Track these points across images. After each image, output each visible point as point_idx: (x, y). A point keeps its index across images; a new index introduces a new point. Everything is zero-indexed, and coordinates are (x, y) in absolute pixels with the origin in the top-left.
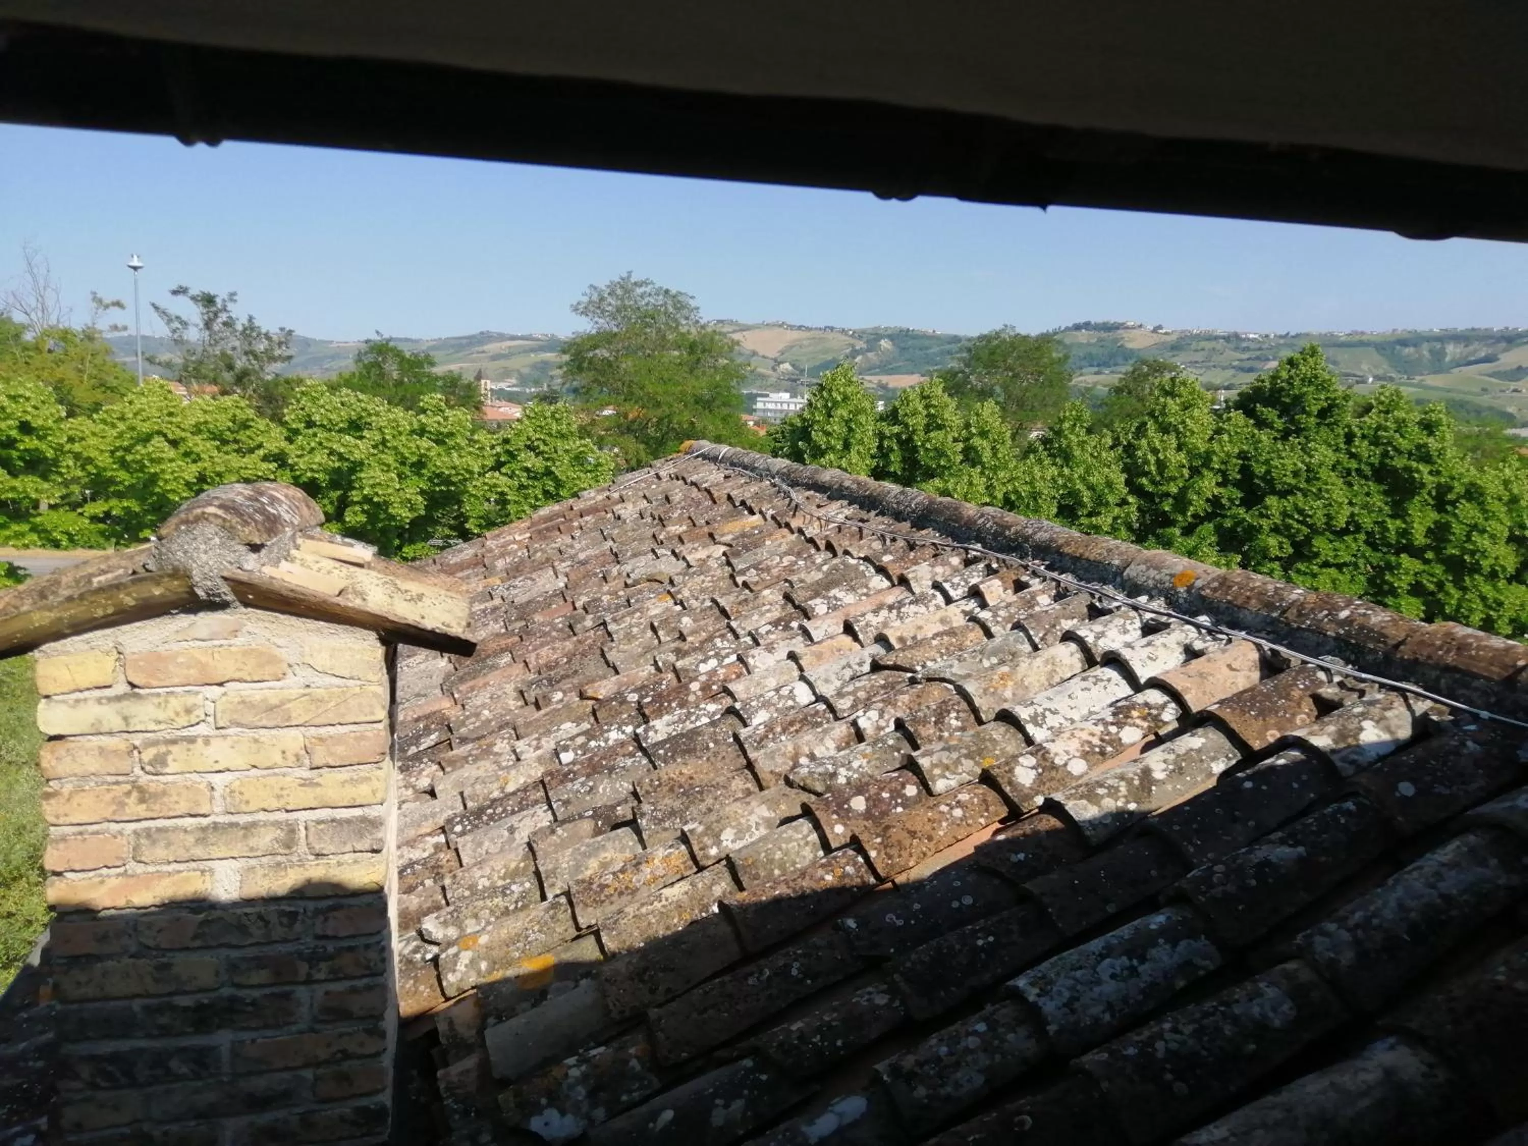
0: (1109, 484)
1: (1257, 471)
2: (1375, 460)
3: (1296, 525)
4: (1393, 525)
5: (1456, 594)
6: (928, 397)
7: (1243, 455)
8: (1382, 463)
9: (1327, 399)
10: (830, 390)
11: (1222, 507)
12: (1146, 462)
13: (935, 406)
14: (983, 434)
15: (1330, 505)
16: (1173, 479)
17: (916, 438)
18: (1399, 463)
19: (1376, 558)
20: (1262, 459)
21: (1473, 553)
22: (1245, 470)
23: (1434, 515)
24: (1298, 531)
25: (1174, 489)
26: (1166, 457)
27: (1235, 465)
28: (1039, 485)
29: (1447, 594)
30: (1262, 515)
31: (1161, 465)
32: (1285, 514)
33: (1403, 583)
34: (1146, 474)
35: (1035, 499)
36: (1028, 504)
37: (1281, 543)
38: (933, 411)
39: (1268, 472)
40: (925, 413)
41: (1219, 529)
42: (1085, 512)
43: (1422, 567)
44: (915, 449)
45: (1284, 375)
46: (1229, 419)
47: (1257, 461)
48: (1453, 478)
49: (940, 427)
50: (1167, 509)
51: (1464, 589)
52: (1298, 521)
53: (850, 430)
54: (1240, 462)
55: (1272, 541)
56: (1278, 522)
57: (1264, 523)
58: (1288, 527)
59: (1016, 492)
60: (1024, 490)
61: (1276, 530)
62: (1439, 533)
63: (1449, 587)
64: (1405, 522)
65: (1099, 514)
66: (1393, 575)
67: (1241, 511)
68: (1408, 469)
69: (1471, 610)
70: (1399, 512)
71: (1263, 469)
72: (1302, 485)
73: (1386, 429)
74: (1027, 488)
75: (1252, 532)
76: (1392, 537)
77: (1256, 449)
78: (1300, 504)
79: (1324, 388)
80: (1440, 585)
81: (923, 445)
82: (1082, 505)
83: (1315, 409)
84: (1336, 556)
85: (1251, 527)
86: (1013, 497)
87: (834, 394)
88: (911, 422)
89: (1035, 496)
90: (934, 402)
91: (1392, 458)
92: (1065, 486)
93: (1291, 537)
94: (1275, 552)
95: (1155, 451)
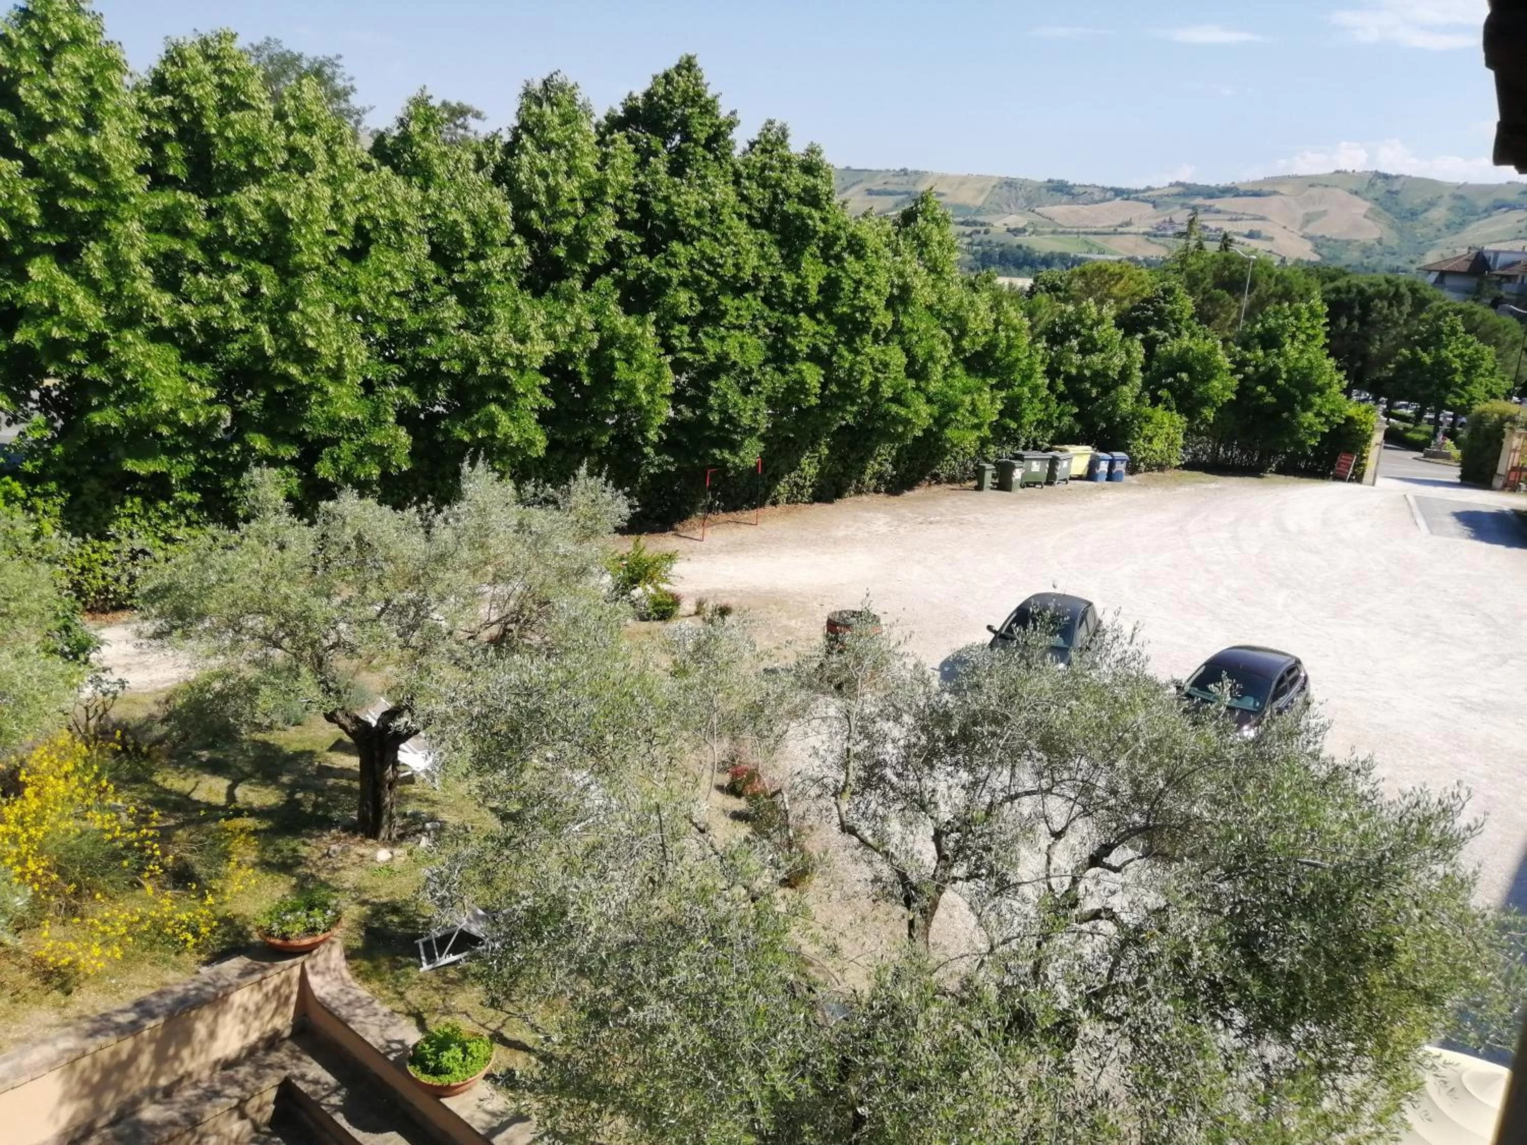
0: (494, 215)
1: (657, 209)
2: (765, 205)
3: (706, 278)
4: (789, 279)
5: (849, 356)
6: (216, 57)
7: (639, 188)
8: (772, 209)
9: (712, 125)
10: (44, 20)
11: (622, 253)
12: (535, 190)
13: (229, 73)
14: (308, 128)
15: (738, 252)
16: (565, 214)
17: (205, 122)
18: (790, 207)
19: (774, 317)
20: (660, 194)
21: (863, 310)
22: (643, 207)
23: (824, 270)
24: (709, 283)
25: (567, 228)
26: (558, 183)
27: (632, 201)
28: (402, 210)
29: (841, 356)
30: (669, 264)
31: (553, 194)
32: (691, 262)
33: (802, 346)
34: (535, 205)
35: (396, 230)
36: (389, 238)
37: (691, 299)
38: (228, 81)
39: (670, 212)
40: (215, 79)
41: (619, 282)
42: (466, 254)
43: (817, 328)
44: (206, 141)
45: (661, 91)
46: (614, 141)
47: (655, 197)
48: (839, 228)
49: (243, 106)
50: (562, 254)
51: (857, 352)
52: (709, 273)
53: (95, 95)
54: (638, 196)
55: (683, 296)
56: (687, 273)
57: (674, 273)
58: (697, 279)
59: (372, 218)
60: (383, 215)
61: (684, 283)
62: (830, 287)
63: (841, 348)
64: (798, 276)
65: (484, 257)
66: (794, 337)
67: (644, 259)
68: (798, 215)
69: (863, 373)
70: (793, 266)
71: (663, 207)
72: (707, 229)
73: (772, 169)
74: (387, 213)
75: (661, 284)
76: (789, 295)
77: (654, 182)
78: (708, 251)
79: (707, 111)
80: (833, 349)
81: (220, 134)
82: (460, 243)
83: (703, 137)
84: (738, 316)
85: (659, 278)
86: (368, 225)
87: (54, 28)
88: (194, 92)
89: (397, 226)
90: (229, 66)
91: (782, 203)
92: (434, 216)
93: (701, 291)
94: (684, 311)
95: (543, 175)
